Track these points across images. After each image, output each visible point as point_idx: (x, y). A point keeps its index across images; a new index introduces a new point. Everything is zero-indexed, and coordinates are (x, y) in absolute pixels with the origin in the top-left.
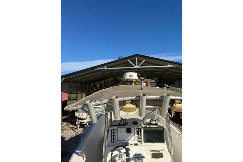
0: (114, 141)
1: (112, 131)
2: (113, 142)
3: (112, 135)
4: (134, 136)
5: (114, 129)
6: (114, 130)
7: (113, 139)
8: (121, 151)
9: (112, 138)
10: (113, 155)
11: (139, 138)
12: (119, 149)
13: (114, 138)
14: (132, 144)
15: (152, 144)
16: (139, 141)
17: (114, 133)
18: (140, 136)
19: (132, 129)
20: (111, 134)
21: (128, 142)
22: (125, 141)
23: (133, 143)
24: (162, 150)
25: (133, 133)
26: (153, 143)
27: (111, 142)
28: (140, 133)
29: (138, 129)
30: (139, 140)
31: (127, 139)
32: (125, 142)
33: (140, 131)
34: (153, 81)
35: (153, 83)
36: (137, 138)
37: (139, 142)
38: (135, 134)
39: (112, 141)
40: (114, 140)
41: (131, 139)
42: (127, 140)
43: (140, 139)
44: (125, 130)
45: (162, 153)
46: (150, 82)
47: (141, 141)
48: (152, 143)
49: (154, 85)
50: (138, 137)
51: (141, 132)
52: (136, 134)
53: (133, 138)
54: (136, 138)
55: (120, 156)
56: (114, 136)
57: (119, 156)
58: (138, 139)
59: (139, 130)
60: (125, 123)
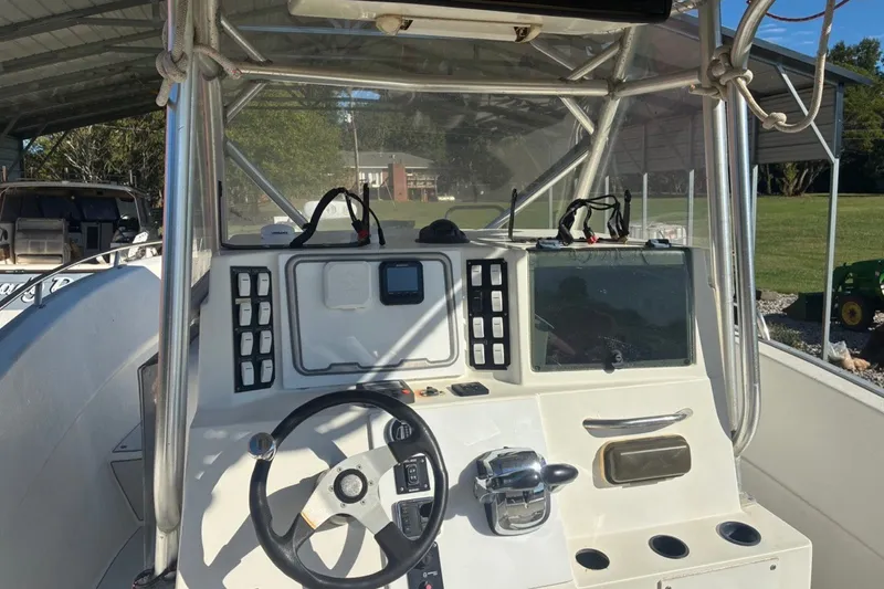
0: (266, 378)
1: (245, 288)
2: (258, 385)
3: (246, 319)
4: (443, 328)
5: (264, 269)
6: (263, 277)
7: (256, 328)
8: (344, 445)
9: (247, 349)
10: (273, 485)
11: (489, 340)
12: (323, 429)
13: (265, 348)
14: (430, 392)
15: (596, 375)
16: (489, 364)
17: (265, 306)
18: (497, 322)
19: (432, 271)
20: (236, 310)
21: (395, 376)
22: (368, 369)
23: (443, 378)
24: (682, 417)
25: (442, 303)
26: (609, 368)
27: (240, 386)
28: (497, 296)
29: (477, 271)
30: (489, 353)
31: (382, 355)
32: (367, 378)
33: (497, 280)
34: (423, 164)
35: (421, 172)
36: (472, 340)
37: (490, 373)
38: (450, 307)
39: (249, 378)
40: (267, 364)
41: (416, 354)
42: (383, 362)
43: (498, 348)
44: (363, 275)
45: (679, 440)
46: (409, 171)
47: (503, 367)
48: (602, 372)
49: (429, 185)
50: (479, 332)
51: (504, 288)
52: (461, 312)
53: (436, 345)
54: (464, 345)
55: (352, 486)
56: (266, 334)
57: (338, 487)
58: (479, 348)
59: (486, 276)
60: (360, 217)
